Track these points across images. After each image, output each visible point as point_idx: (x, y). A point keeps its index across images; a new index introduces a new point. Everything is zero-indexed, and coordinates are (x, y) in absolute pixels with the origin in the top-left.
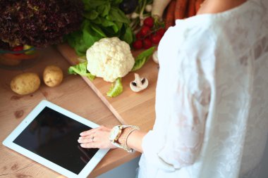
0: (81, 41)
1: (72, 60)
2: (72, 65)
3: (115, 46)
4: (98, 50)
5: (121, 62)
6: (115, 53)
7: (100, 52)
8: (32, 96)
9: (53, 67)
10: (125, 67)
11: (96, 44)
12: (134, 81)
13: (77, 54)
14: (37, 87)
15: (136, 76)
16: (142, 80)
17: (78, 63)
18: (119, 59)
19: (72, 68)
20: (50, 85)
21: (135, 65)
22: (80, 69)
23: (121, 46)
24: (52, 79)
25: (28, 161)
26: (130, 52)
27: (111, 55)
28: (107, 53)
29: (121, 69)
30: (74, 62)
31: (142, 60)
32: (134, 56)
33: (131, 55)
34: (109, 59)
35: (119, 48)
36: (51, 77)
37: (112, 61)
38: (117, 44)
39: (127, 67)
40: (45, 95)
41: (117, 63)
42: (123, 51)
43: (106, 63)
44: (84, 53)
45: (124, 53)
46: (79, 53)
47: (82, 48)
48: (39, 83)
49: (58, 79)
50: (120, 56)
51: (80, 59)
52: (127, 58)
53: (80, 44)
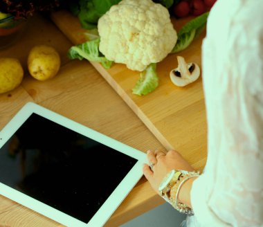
0: (90, 4)
1: (75, 36)
2: (74, 45)
3: (144, 12)
4: (118, 19)
5: (155, 38)
6: (144, 23)
7: (120, 23)
8: (10, 96)
9: (44, 48)
10: (161, 45)
11: (113, 8)
12: (178, 69)
13: (82, 26)
14: (18, 81)
15: (180, 60)
16: (189, 66)
17: (84, 40)
18: (151, 33)
19: (75, 50)
20: (39, 77)
21: (178, 42)
22: (87, 51)
23: (155, 12)
24: (43, 67)
25: (5, 202)
26: (169, 20)
27: (138, 26)
28: (131, 24)
29: (155, 50)
30: (78, 40)
31: (189, 34)
32: (176, 28)
33: (170, 26)
34: (135, 34)
35: (150, 15)
36: (41, 65)
37: (141, 37)
38: (148, 8)
39: (164, 45)
40: (32, 94)
41: (149, 39)
42: (157, 20)
43: (131, 40)
44: (94, 24)
45: (159, 23)
46: (86, 25)
47: (90, 16)
48: (22, 74)
49: (53, 67)
50: (153, 29)
51: (87, 34)
52: (164, 32)
53: (88, 10)
